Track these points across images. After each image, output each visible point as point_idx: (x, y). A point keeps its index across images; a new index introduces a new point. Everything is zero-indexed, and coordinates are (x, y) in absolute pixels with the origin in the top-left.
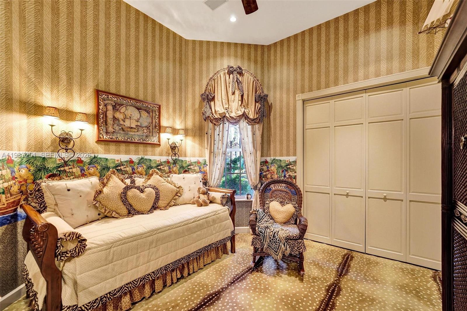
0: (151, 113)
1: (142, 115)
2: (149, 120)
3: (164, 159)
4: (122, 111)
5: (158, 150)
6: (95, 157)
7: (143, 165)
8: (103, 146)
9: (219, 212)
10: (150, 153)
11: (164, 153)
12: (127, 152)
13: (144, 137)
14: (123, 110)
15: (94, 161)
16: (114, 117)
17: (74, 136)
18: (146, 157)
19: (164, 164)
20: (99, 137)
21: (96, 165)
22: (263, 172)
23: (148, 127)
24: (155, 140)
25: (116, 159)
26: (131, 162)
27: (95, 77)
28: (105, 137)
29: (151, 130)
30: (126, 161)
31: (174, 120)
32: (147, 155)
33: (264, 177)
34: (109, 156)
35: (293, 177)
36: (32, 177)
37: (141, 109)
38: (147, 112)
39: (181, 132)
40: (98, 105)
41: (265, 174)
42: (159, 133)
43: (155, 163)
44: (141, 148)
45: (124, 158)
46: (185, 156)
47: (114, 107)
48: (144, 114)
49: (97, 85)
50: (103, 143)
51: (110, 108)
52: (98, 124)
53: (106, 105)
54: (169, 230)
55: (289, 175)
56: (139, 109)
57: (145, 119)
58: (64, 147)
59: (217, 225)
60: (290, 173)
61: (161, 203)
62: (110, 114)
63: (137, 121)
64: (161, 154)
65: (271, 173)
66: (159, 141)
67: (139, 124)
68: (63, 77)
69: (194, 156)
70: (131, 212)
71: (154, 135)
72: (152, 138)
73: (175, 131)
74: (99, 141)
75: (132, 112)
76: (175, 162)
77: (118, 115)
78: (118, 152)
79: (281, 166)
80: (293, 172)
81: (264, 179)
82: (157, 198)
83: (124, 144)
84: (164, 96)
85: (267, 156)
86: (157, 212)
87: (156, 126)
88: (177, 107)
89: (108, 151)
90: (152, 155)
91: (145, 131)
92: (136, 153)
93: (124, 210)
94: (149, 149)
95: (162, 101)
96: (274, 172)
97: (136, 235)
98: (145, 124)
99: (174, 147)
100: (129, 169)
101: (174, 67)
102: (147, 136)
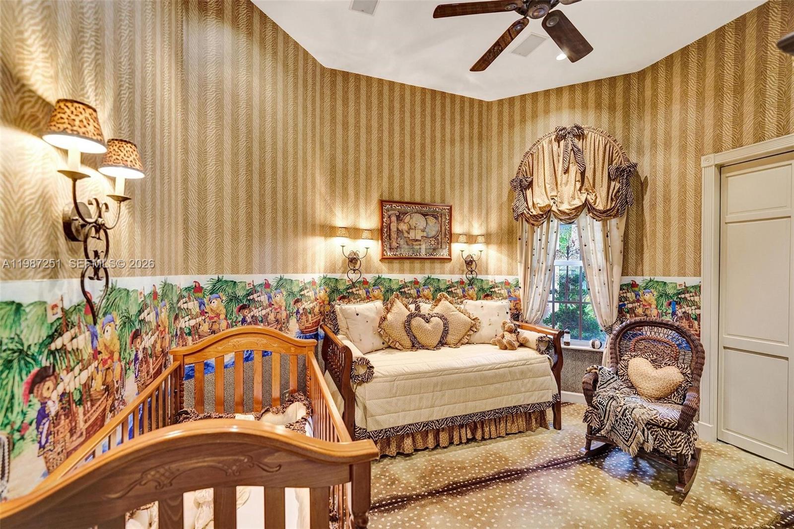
0: (440, 218)
1: (429, 222)
2: (437, 228)
3: (456, 278)
4: (406, 221)
5: (448, 266)
6: (379, 278)
7: (430, 286)
8: (387, 265)
9: (533, 361)
10: (438, 271)
11: (457, 270)
12: (412, 271)
13: (431, 250)
14: (407, 219)
15: (378, 281)
16: (398, 229)
17: (361, 256)
18: (433, 276)
19: (456, 285)
20: (383, 255)
21: (380, 287)
22: (626, 302)
23: (435, 237)
24: (444, 253)
25: (400, 279)
26: (416, 282)
27: (380, 185)
28: (389, 254)
29: (440, 240)
30: (411, 282)
31: (470, 224)
32: (434, 273)
33: (628, 312)
34: (393, 276)
35: (694, 317)
36: (328, 299)
37: (427, 215)
38: (435, 218)
39: (481, 239)
40: (382, 218)
41: (630, 306)
42: (450, 244)
43: (445, 283)
44: (427, 265)
45: (408, 277)
46: (487, 273)
47: (399, 219)
48: (431, 220)
49: (381, 195)
50: (387, 261)
51: (394, 219)
52: (382, 239)
53: (389, 217)
54: (456, 373)
55: (684, 313)
56: (425, 215)
57: (433, 227)
58: (352, 268)
59: (527, 380)
60: (687, 309)
61: (450, 338)
62: (394, 227)
63: (423, 231)
64: (452, 272)
65: (644, 305)
66: (450, 254)
67: (425, 234)
68: (351, 192)
69: (500, 274)
70: (416, 345)
71: (444, 246)
72: (440, 250)
73: (471, 239)
74: (383, 259)
75: (418, 221)
76: (471, 282)
77: (403, 227)
78: (402, 271)
79: (667, 295)
80: (693, 308)
81: (628, 315)
82: (446, 332)
83: (408, 261)
84: (457, 193)
85: (636, 274)
86: (445, 350)
87: (445, 234)
88: (475, 204)
89: (391, 271)
90: (441, 273)
91: (433, 242)
92: (422, 271)
93: (407, 342)
94: (437, 265)
95: (453, 198)
96: (650, 305)
97: (420, 373)
98: (433, 233)
99: (469, 262)
100: (413, 292)
101: (471, 148)
102: (434, 249)
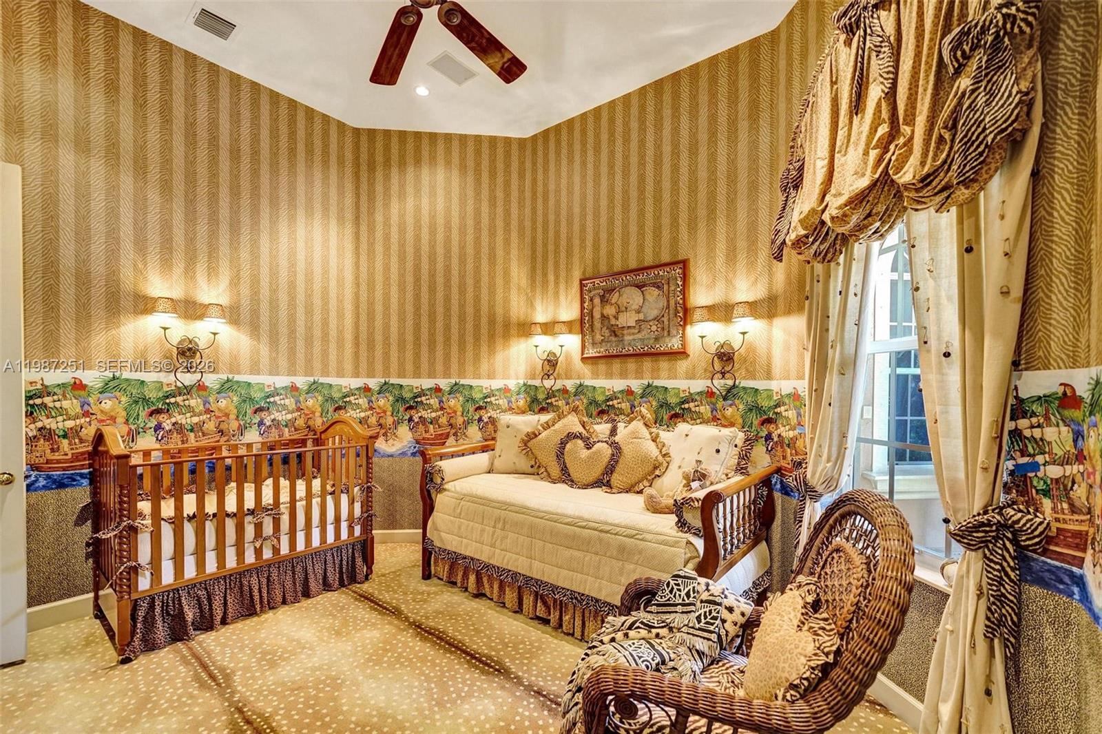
0: (666, 287)
1: (648, 297)
2: (663, 303)
3: (698, 385)
4: (613, 301)
5: (682, 365)
6: (581, 385)
7: (651, 399)
8: (590, 367)
10: (664, 373)
11: (700, 371)
12: (623, 375)
13: (652, 341)
14: (614, 298)
15: (580, 390)
16: (603, 315)
17: (560, 357)
18: (657, 383)
19: (698, 398)
20: (583, 352)
21: (582, 397)
22: (1040, 459)
23: (658, 319)
24: (674, 343)
25: (608, 387)
26: (629, 392)
27: (583, 258)
28: (591, 352)
29: (666, 323)
30: (621, 392)
31: (729, 283)
32: (658, 378)
34: (598, 383)
37: (644, 286)
38: (658, 287)
40: (582, 301)
42: (684, 327)
43: (677, 395)
44: (647, 364)
45: (618, 385)
47: (604, 300)
48: (653, 293)
49: (584, 273)
50: (590, 361)
51: (597, 301)
52: (582, 332)
53: (591, 300)
56: (640, 287)
57: (653, 302)
58: (547, 372)
61: (616, 479)
62: (597, 315)
63: (638, 312)
64: (691, 376)
66: (684, 345)
67: (641, 316)
68: (551, 278)
69: (787, 378)
71: (674, 332)
72: (667, 340)
73: (723, 312)
74: (584, 359)
75: (632, 297)
76: (730, 393)
77: (610, 311)
78: (609, 375)
83: (617, 360)
87: (676, 312)
89: (596, 375)
90: (669, 378)
91: (654, 328)
92: (639, 375)
94: (664, 364)
95: (694, 247)
98: (654, 313)
99: (725, 357)
100: (625, 406)
102: (657, 339)
